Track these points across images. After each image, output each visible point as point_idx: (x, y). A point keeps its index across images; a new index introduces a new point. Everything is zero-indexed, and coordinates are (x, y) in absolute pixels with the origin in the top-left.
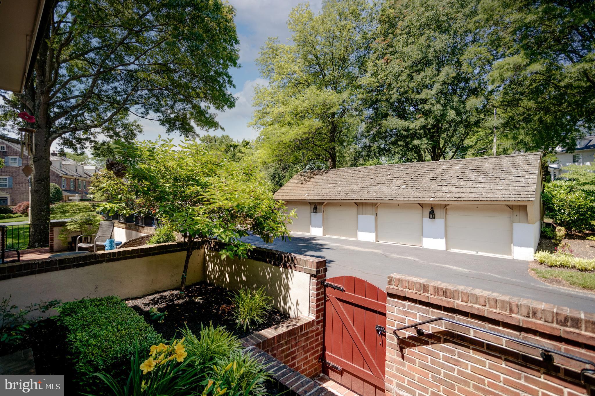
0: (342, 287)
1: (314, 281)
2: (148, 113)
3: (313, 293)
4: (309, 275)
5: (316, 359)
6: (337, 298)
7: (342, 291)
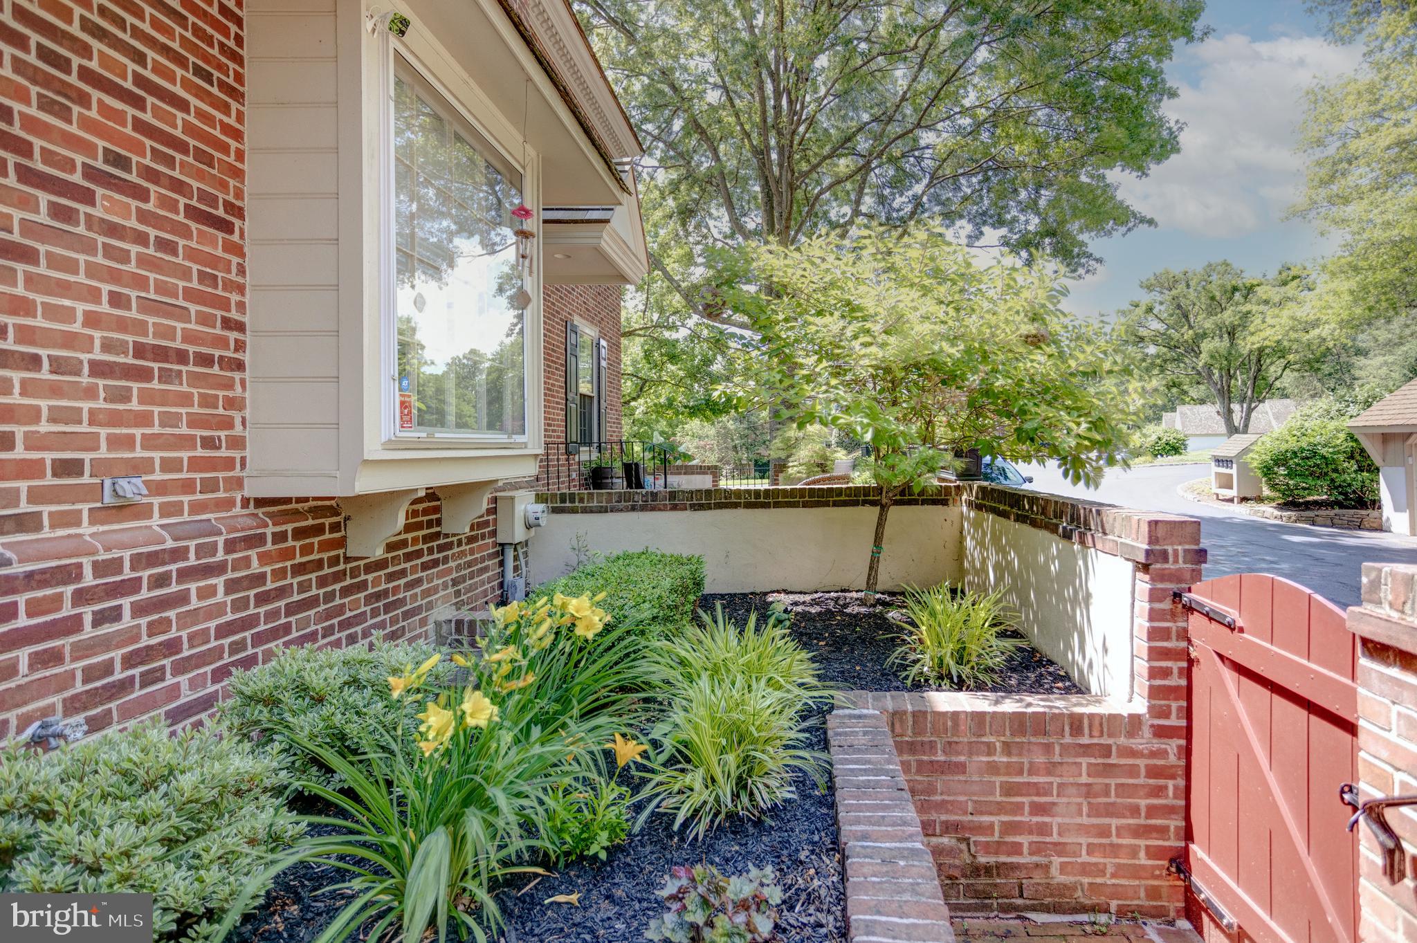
0: (1232, 614)
1: (1144, 585)
2: (982, 233)
3: (1141, 626)
4: (1130, 565)
5: (1152, 853)
6: (1221, 657)
7: (1231, 627)
